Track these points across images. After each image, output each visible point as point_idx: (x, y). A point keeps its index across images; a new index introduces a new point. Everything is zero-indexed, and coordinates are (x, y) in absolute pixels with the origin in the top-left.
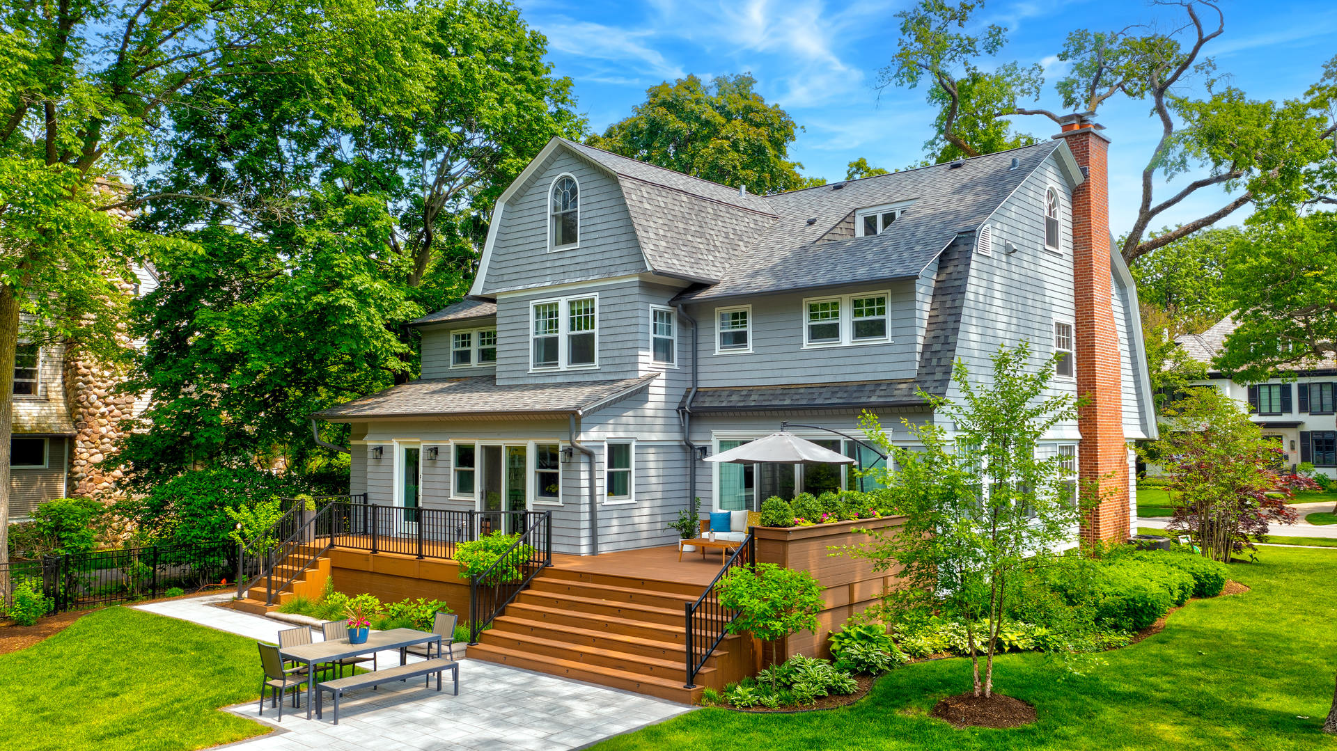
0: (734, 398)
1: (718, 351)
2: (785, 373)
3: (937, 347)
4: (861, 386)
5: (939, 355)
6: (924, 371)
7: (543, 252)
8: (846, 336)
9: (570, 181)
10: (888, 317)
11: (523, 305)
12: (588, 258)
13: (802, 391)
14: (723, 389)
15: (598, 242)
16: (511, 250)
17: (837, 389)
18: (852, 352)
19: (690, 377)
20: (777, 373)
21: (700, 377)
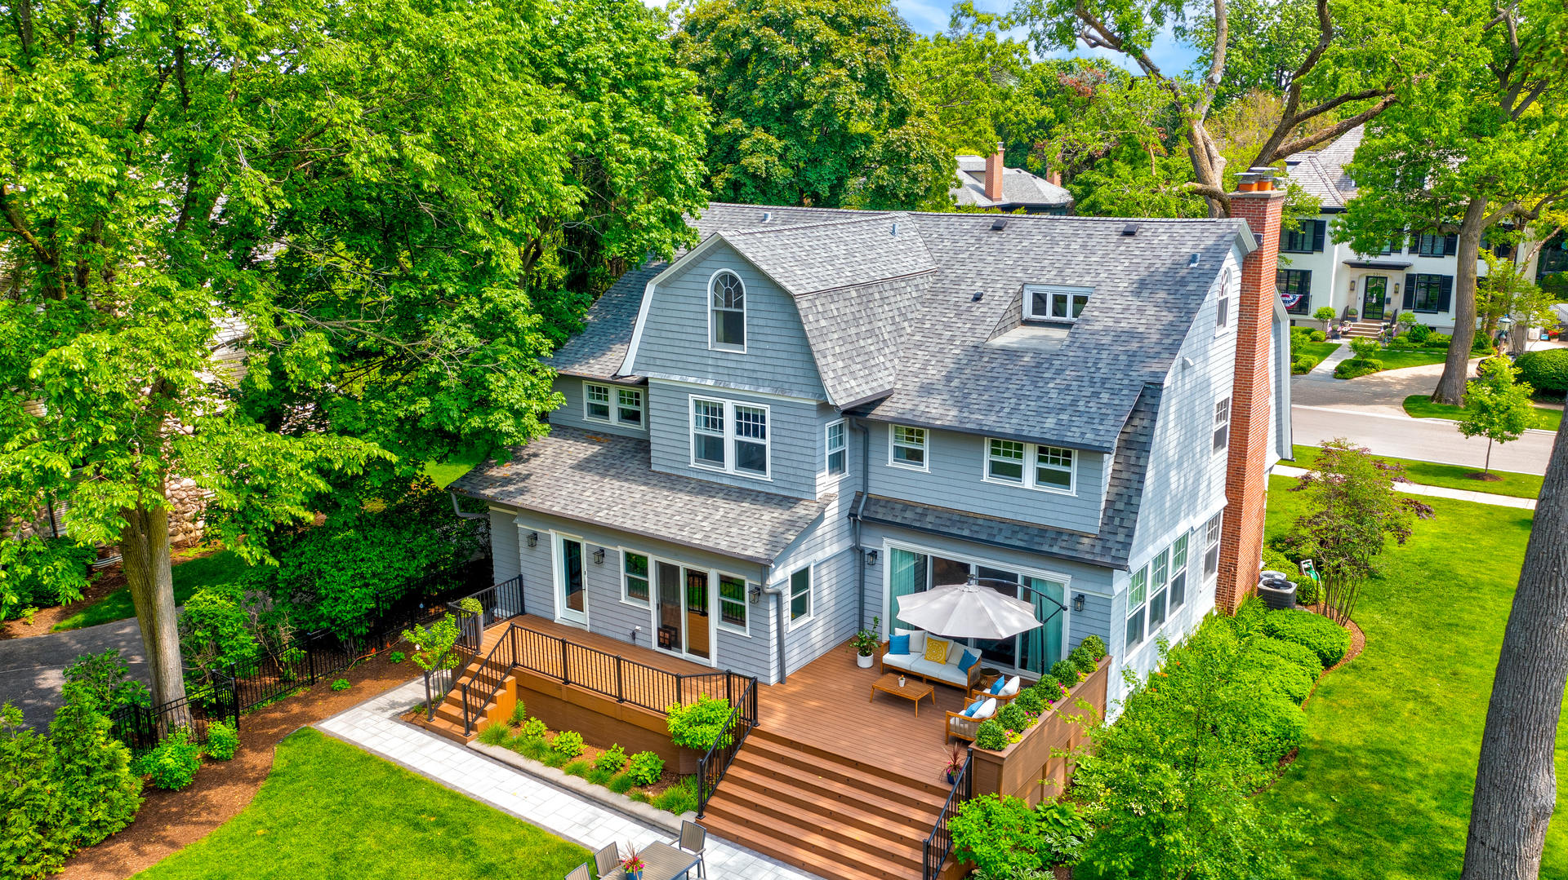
0: (909, 515)
1: (891, 462)
2: (963, 499)
3: (1120, 506)
4: (1043, 531)
5: (1122, 515)
6: (1106, 528)
7: (703, 346)
8: (1029, 480)
9: (733, 279)
10: (1073, 470)
11: (683, 396)
12: (757, 367)
13: (981, 522)
14: (896, 501)
15: (769, 354)
16: (664, 334)
17: (1018, 529)
18: (1034, 496)
19: (860, 481)
20: (953, 498)
21: (871, 483)
